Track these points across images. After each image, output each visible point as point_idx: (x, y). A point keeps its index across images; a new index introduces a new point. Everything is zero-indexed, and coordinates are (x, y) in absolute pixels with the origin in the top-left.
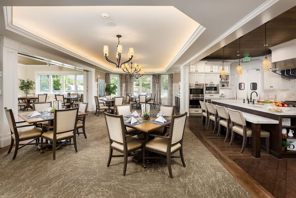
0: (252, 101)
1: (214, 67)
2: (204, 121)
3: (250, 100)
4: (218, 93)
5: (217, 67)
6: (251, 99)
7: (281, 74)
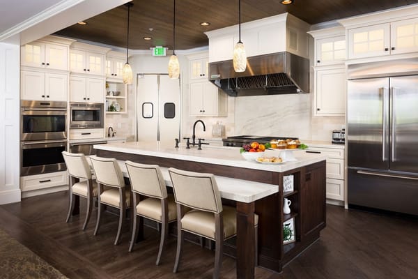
0: (197, 142)
1: (92, 59)
2: (76, 211)
3: (191, 141)
4: (101, 126)
5: (98, 60)
6: (194, 137)
7: (219, 85)
